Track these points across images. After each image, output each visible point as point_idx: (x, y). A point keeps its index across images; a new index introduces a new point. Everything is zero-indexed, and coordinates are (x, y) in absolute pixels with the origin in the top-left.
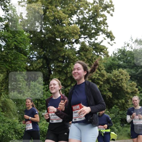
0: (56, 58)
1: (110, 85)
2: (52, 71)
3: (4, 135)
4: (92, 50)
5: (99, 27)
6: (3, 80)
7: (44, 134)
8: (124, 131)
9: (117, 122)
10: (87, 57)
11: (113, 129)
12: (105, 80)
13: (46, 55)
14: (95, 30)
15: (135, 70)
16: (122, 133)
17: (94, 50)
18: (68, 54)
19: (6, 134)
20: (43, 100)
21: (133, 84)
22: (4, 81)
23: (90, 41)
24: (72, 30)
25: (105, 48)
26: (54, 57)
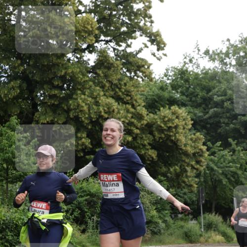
0: (47, 79)
1: (154, 136)
2: (40, 105)
4: (122, 66)
5: (136, 21)
8: (177, 228)
9: (164, 209)
10: (110, 80)
11: (156, 223)
12: (143, 126)
13: (27, 72)
14: (127, 27)
15: (204, 111)
16: (172, 232)
17: (124, 67)
18: (72, 72)
21: (198, 137)
23: (118, 47)
24: (83, 25)
25: (146, 64)
26: (43, 78)
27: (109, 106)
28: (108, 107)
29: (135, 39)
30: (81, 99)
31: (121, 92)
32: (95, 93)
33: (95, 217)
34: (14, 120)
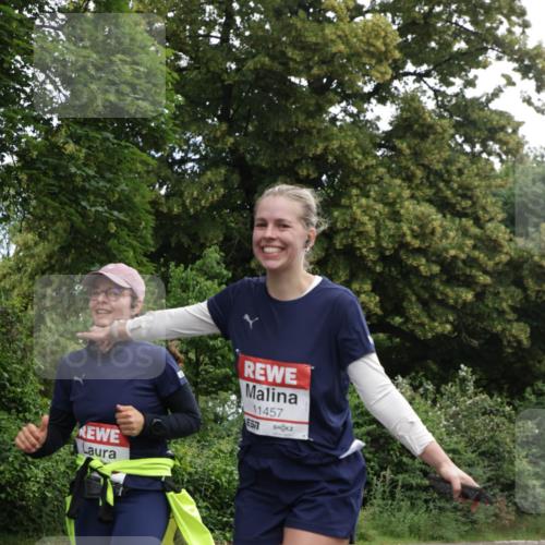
0: (285, 164)
1: (525, 289)
3: (49, 495)
4: (452, 131)
5: (488, 25)
6: (50, 257)
7: (220, 498)
10: (426, 163)
12: (500, 267)
13: (241, 149)
14: (467, 42)
17: (457, 132)
18: (341, 147)
19: (59, 490)
20: (219, 348)
22: (53, 262)
23: (443, 88)
24: (365, 39)
25: (509, 124)
26: (276, 162)
27: (423, 222)
28: (420, 223)
29: (485, 67)
30: (360, 206)
31: (452, 189)
32: (390, 194)
33: (388, 471)
34: (213, 255)
